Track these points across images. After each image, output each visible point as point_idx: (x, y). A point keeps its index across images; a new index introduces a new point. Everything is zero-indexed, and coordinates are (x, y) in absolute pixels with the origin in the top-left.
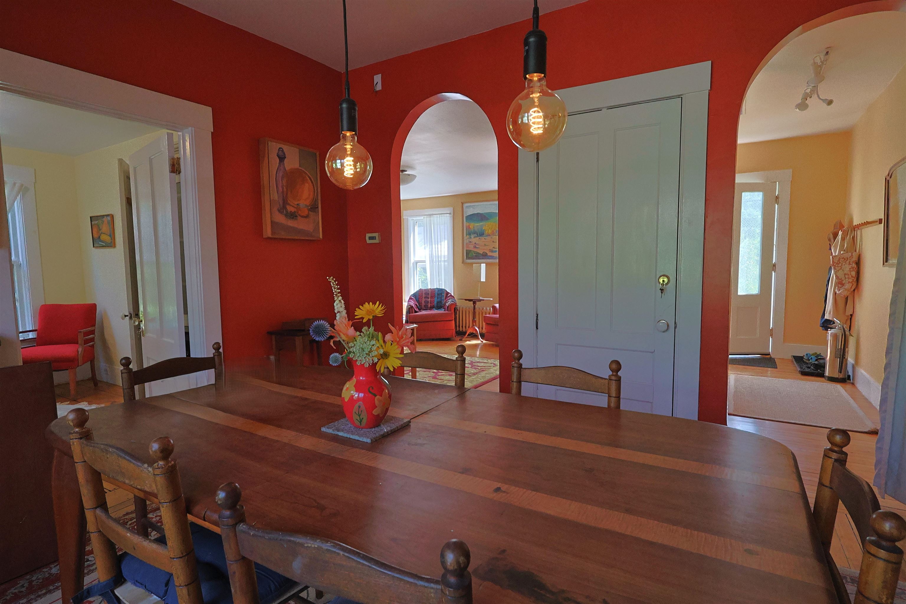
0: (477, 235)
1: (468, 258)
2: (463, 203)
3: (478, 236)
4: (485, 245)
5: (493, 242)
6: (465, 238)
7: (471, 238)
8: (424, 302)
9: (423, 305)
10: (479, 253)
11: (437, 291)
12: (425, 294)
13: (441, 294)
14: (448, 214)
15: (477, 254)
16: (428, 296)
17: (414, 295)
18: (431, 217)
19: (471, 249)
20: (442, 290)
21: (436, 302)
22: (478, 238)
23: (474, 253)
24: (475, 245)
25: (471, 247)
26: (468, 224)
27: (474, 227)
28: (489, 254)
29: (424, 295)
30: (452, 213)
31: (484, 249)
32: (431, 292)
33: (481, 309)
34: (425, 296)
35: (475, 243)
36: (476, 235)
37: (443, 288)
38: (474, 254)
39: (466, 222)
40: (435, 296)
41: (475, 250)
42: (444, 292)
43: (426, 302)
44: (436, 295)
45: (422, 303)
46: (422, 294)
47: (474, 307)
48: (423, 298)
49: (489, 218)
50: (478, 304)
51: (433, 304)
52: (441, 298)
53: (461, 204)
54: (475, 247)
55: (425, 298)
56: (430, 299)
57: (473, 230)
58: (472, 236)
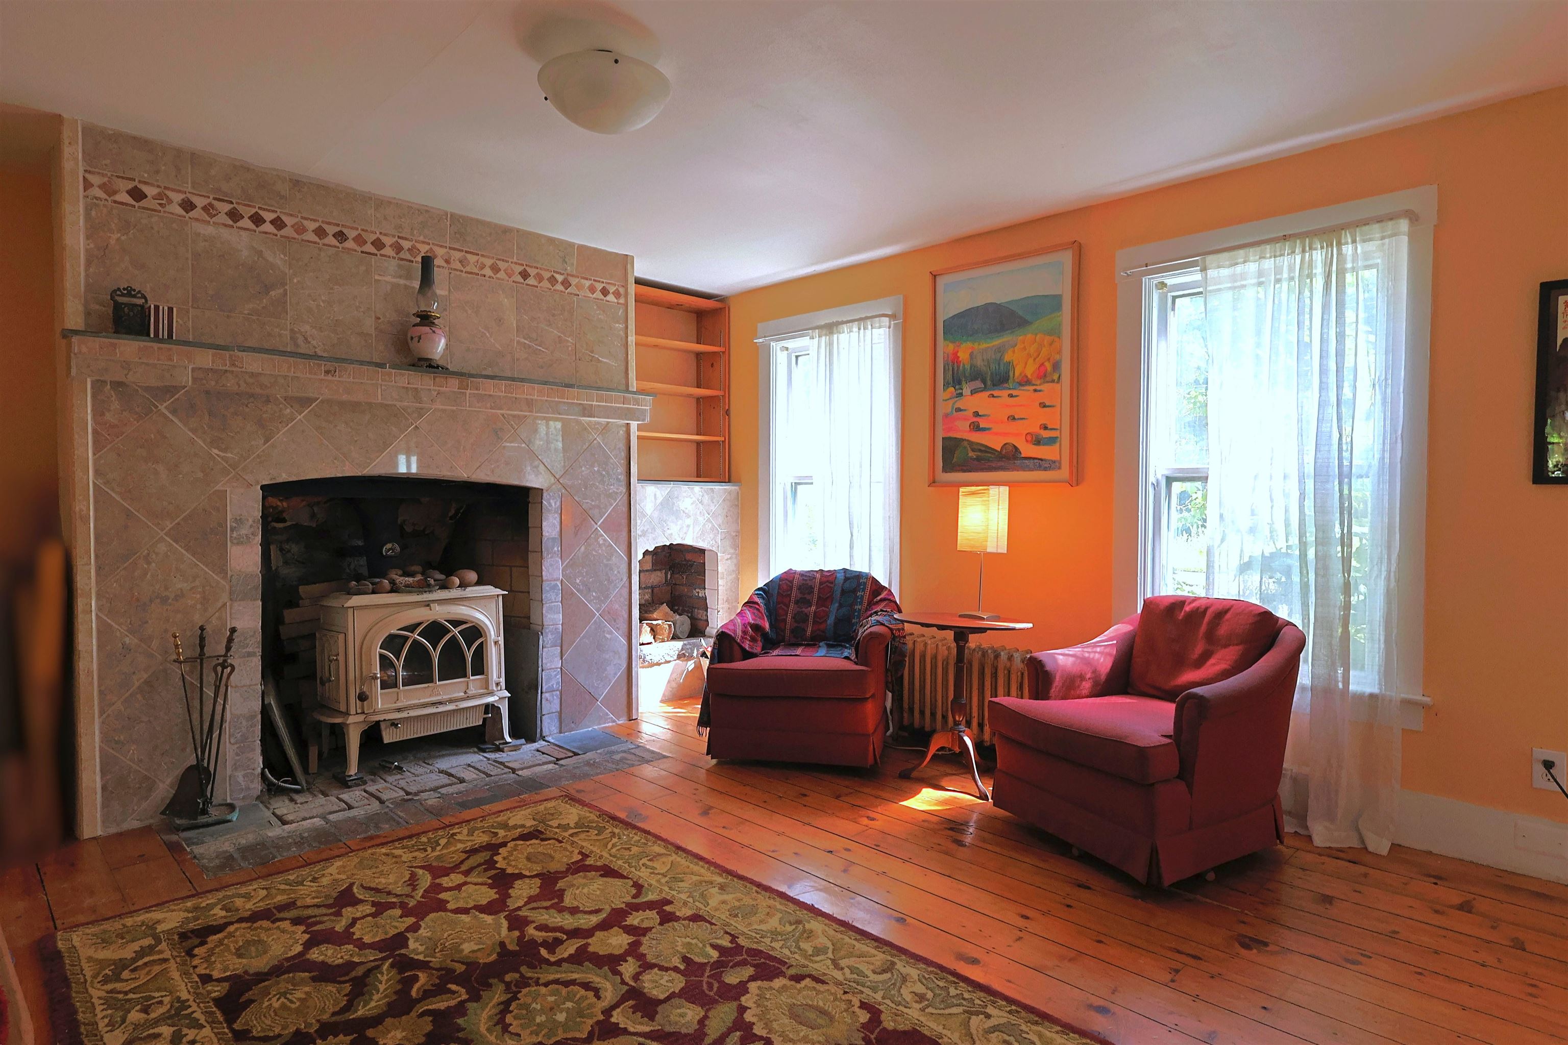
0: (984, 381)
1: (950, 465)
2: (934, 276)
3: (985, 389)
4: (1012, 418)
5: (1043, 405)
6: (942, 394)
7: (961, 395)
8: (793, 618)
9: (788, 626)
10: (987, 449)
11: (841, 577)
12: (799, 588)
13: (854, 591)
14: (887, 319)
15: (980, 451)
16: (808, 597)
17: (765, 591)
18: (831, 333)
19: (958, 436)
20: (858, 576)
21: (831, 620)
22: (986, 394)
23: (973, 450)
24: (975, 419)
25: (962, 431)
26: (951, 347)
27: (971, 354)
28: (1027, 450)
29: (794, 593)
30: (900, 314)
31: (1005, 434)
32: (821, 583)
33: (992, 656)
34: (800, 596)
35: (976, 414)
36: (978, 384)
37: (865, 570)
38: (971, 454)
39: (945, 339)
40: (830, 599)
41: (976, 438)
42: (865, 584)
43: (801, 618)
44: (838, 593)
45: (785, 621)
46: (791, 588)
47: (961, 650)
48: (792, 605)
49: (1028, 318)
50: (974, 641)
51: (822, 627)
52: (852, 605)
53: (928, 279)
54: (976, 427)
55: (797, 602)
56: (813, 608)
57: (968, 367)
58: (966, 390)
